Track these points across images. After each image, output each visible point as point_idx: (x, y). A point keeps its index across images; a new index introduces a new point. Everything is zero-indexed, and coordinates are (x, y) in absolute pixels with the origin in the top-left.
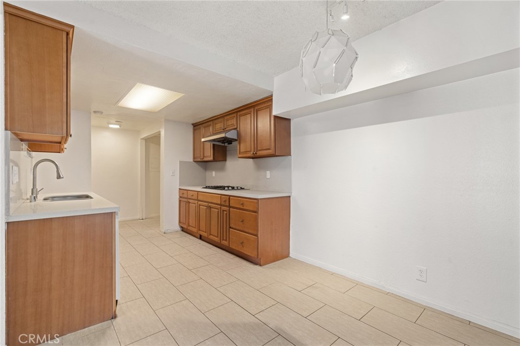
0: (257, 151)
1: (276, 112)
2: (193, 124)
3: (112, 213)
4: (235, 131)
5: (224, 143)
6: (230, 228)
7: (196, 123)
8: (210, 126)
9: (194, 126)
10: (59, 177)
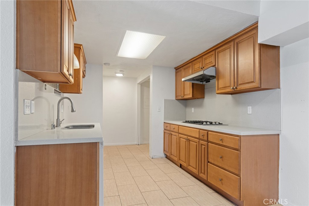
0: (237, 85)
1: (261, 40)
2: (175, 68)
3: (97, 142)
4: (214, 68)
5: (203, 82)
6: (208, 162)
7: (178, 67)
8: (189, 67)
9: (176, 70)
10: (73, 111)
